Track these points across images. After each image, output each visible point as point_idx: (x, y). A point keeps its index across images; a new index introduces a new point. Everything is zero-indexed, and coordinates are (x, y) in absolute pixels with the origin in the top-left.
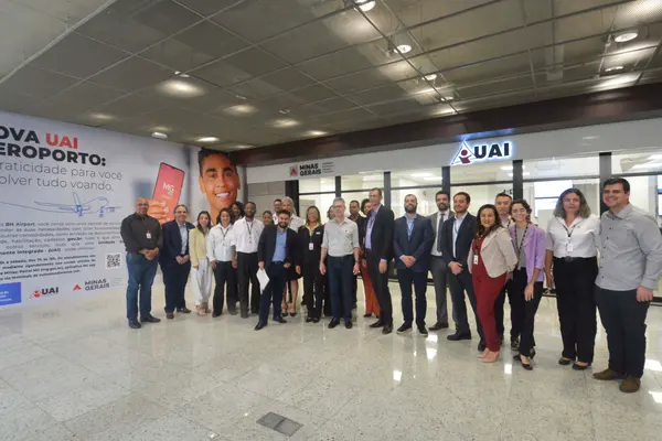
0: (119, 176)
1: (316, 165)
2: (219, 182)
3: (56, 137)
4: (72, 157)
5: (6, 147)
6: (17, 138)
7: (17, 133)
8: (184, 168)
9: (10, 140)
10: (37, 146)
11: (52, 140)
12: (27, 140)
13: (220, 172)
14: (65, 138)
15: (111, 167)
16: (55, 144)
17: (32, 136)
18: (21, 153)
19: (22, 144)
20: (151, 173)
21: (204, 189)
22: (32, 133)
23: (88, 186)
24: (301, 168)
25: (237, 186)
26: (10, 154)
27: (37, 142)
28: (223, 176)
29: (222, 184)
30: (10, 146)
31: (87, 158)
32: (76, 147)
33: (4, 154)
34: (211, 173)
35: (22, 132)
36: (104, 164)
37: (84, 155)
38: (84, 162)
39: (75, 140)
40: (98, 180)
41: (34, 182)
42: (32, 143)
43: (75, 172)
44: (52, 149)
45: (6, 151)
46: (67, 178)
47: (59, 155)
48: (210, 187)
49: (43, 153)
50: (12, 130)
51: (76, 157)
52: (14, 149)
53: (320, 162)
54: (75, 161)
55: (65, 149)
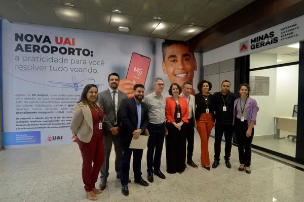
0: (102, 63)
1: (272, 34)
2: (179, 65)
3: (61, 38)
4: (71, 51)
5: (32, 47)
6: (38, 41)
7: (38, 38)
8: (151, 56)
9: (34, 42)
10: (50, 46)
11: (59, 41)
12: (44, 42)
13: (179, 58)
14: (67, 39)
15: (97, 57)
16: (61, 43)
17: (47, 39)
18: (40, 50)
19: (41, 44)
20: (126, 61)
21: (166, 71)
22: (47, 37)
23: (81, 70)
24: (252, 41)
25: (194, 68)
26: (34, 51)
27: (50, 43)
28: (182, 61)
29: (181, 67)
30: (34, 46)
31: (81, 52)
32: (74, 44)
33: (31, 51)
34: (172, 59)
35: (41, 36)
36: (92, 56)
37: (79, 50)
38: (79, 54)
39: (73, 40)
40: (88, 66)
41: (48, 68)
42: (47, 44)
43: (73, 61)
44: (59, 46)
45: (32, 49)
46: (68, 65)
47: (63, 51)
48: (171, 69)
49: (54, 50)
50: (35, 36)
51: (74, 51)
52: (36, 48)
53: (277, 30)
54: (73, 54)
55: (67, 46)
